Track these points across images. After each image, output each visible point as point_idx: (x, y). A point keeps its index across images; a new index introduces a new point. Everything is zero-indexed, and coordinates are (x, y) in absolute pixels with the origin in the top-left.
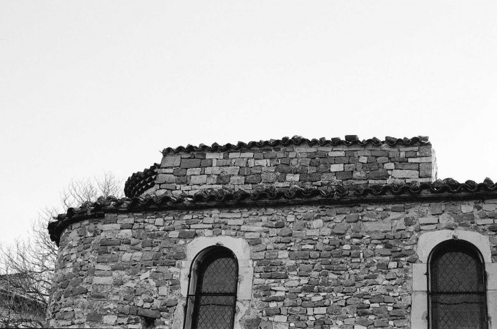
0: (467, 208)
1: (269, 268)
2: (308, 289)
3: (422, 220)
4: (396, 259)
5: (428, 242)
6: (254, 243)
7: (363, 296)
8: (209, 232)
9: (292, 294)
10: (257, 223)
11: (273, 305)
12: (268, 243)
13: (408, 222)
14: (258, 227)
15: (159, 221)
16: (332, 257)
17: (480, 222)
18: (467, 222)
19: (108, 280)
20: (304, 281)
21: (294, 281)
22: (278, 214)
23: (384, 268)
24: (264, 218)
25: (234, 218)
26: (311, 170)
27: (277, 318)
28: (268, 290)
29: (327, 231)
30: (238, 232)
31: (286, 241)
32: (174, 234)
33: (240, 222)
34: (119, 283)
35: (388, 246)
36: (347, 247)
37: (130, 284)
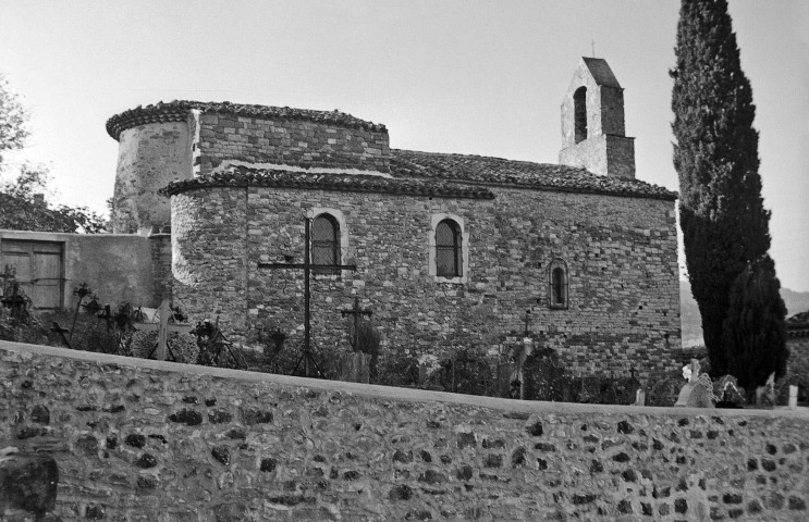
0: (453, 202)
1: (356, 229)
2: (378, 242)
3: (434, 207)
4: (420, 227)
5: (437, 218)
6: (346, 213)
7: (406, 247)
8: (319, 205)
9: (370, 244)
10: (347, 201)
11: (360, 251)
12: (355, 214)
13: (426, 207)
14: (347, 204)
15: (287, 194)
16: (389, 224)
17: (459, 210)
18: (452, 209)
19: (259, 232)
20: (376, 238)
21: (370, 237)
22: (359, 197)
23: (415, 232)
24: (352, 198)
25: (334, 197)
26: (315, 141)
27: (364, 258)
28: (357, 242)
29: (386, 209)
30: (337, 207)
31: (363, 212)
32: (298, 204)
33: (337, 199)
34: (268, 234)
35: (416, 220)
36: (397, 219)
37: (273, 235)
